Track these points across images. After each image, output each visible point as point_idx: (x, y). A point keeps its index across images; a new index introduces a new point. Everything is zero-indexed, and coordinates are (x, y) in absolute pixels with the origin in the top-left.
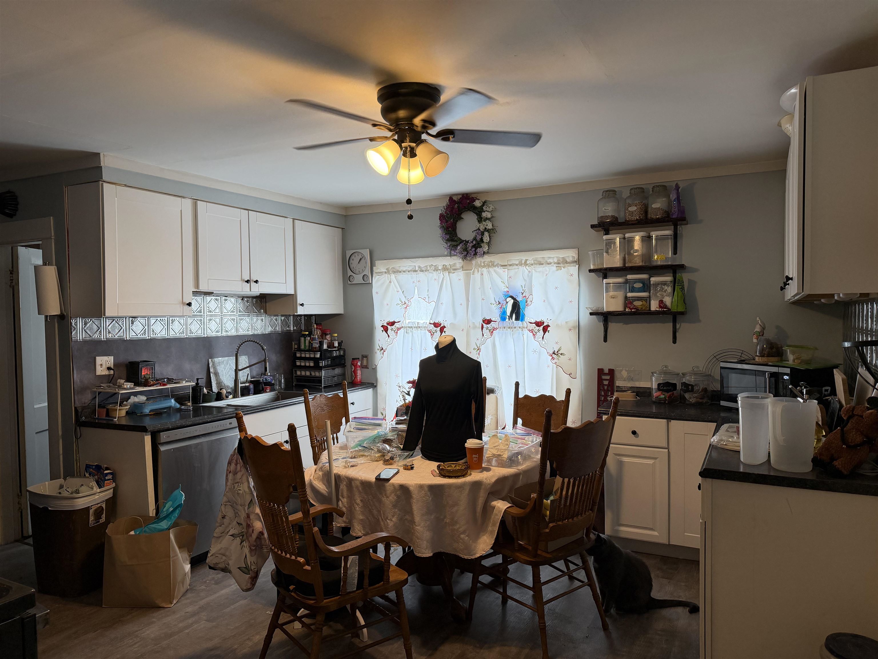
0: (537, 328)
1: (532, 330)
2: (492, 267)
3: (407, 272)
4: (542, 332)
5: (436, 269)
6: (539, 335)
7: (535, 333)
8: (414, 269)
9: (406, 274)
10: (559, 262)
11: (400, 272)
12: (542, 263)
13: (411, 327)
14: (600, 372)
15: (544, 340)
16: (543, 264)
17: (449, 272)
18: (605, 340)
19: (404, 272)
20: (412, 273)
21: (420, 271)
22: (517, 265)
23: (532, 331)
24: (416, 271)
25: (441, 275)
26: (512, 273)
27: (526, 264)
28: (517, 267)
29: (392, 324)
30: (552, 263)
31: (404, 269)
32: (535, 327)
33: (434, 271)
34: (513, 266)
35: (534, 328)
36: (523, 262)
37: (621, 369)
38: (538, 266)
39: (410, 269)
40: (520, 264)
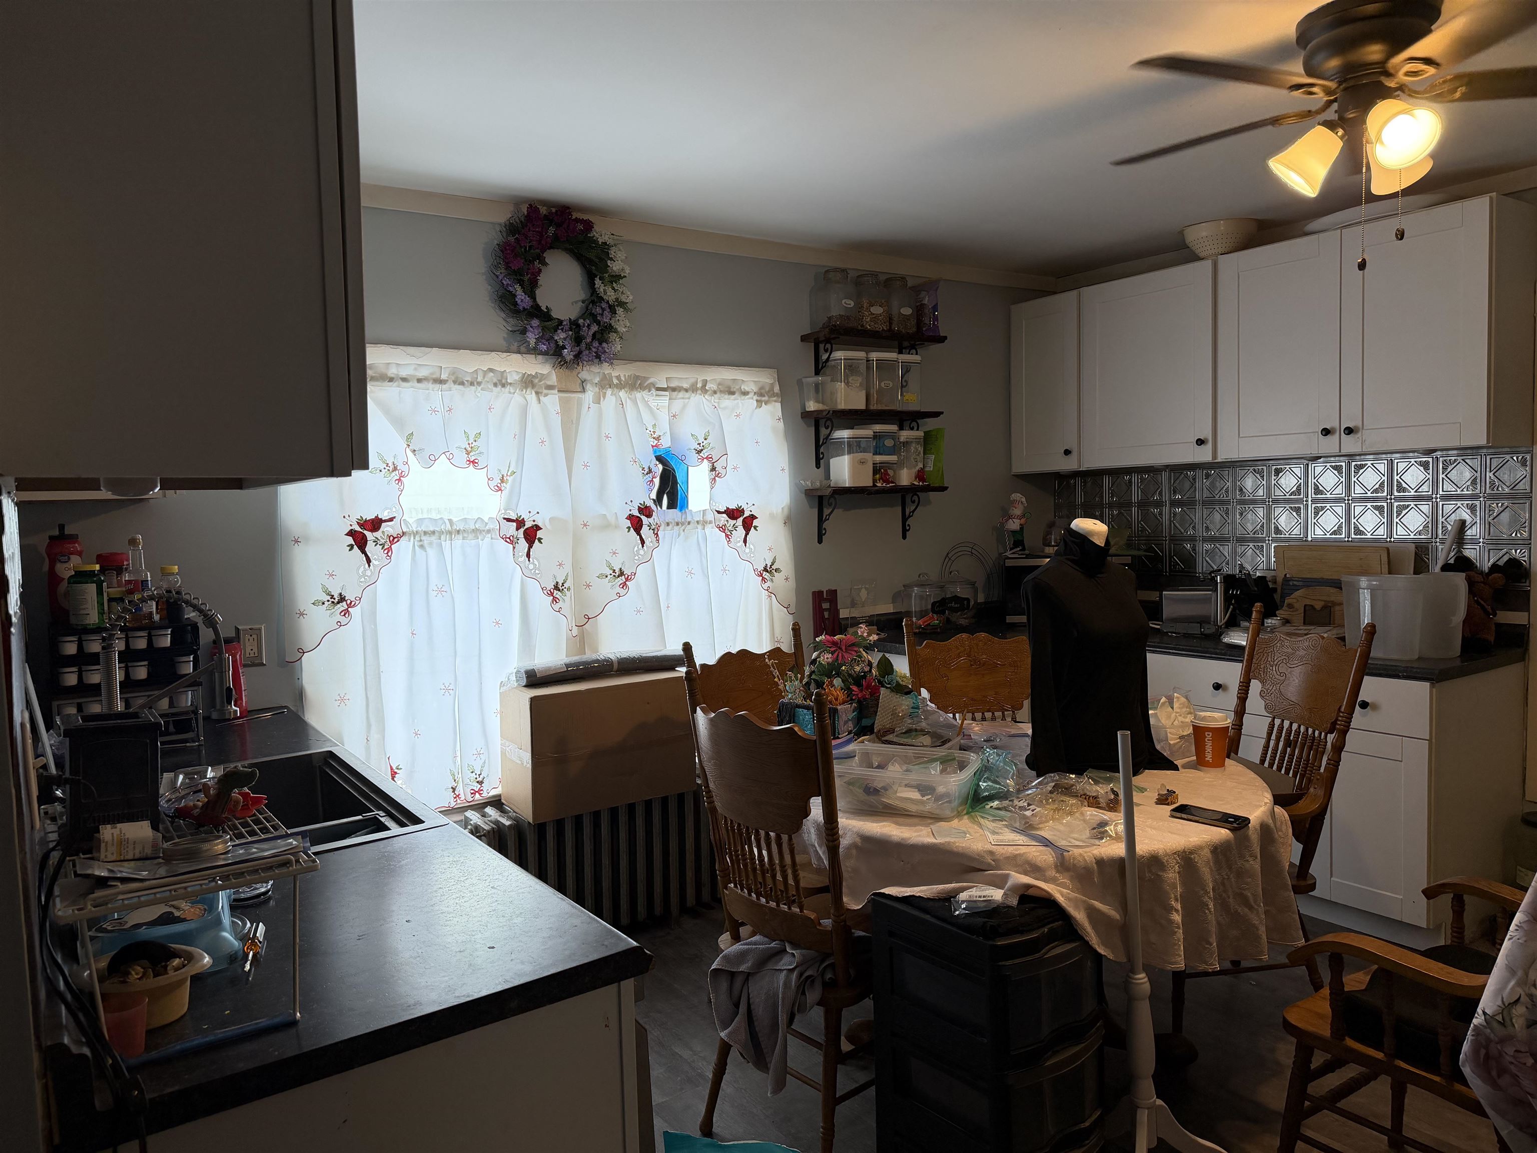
0: (732, 522)
1: (723, 527)
2: (639, 390)
3: (416, 382)
4: (741, 531)
5: (502, 383)
6: (736, 537)
7: (729, 533)
8: (434, 376)
9: (412, 387)
10: (763, 391)
11: (391, 380)
12: (732, 390)
13: (433, 532)
14: (818, 596)
15: (747, 544)
16: (733, 393)
17: (537, 393)
18: (820, 541)
19: (404, 380)
20: (430, 385)
21: (455, 382)
22: (686, 390)
23: (722, 529)
24: (440, 381)
25: (516, 398)
26: (677, 405)
27: (704, 390)
28: (687, 395)
29: (375, 524)
30: (750, 394)
31: (404, 373)
32: (727, 521)
33: (495, 385)
34: (680, 391)
35: (726, 523)
36: (699, 385)
37: (860, 586)
38: (726, 396)
39: (422, 373)
40: (693, 389)
